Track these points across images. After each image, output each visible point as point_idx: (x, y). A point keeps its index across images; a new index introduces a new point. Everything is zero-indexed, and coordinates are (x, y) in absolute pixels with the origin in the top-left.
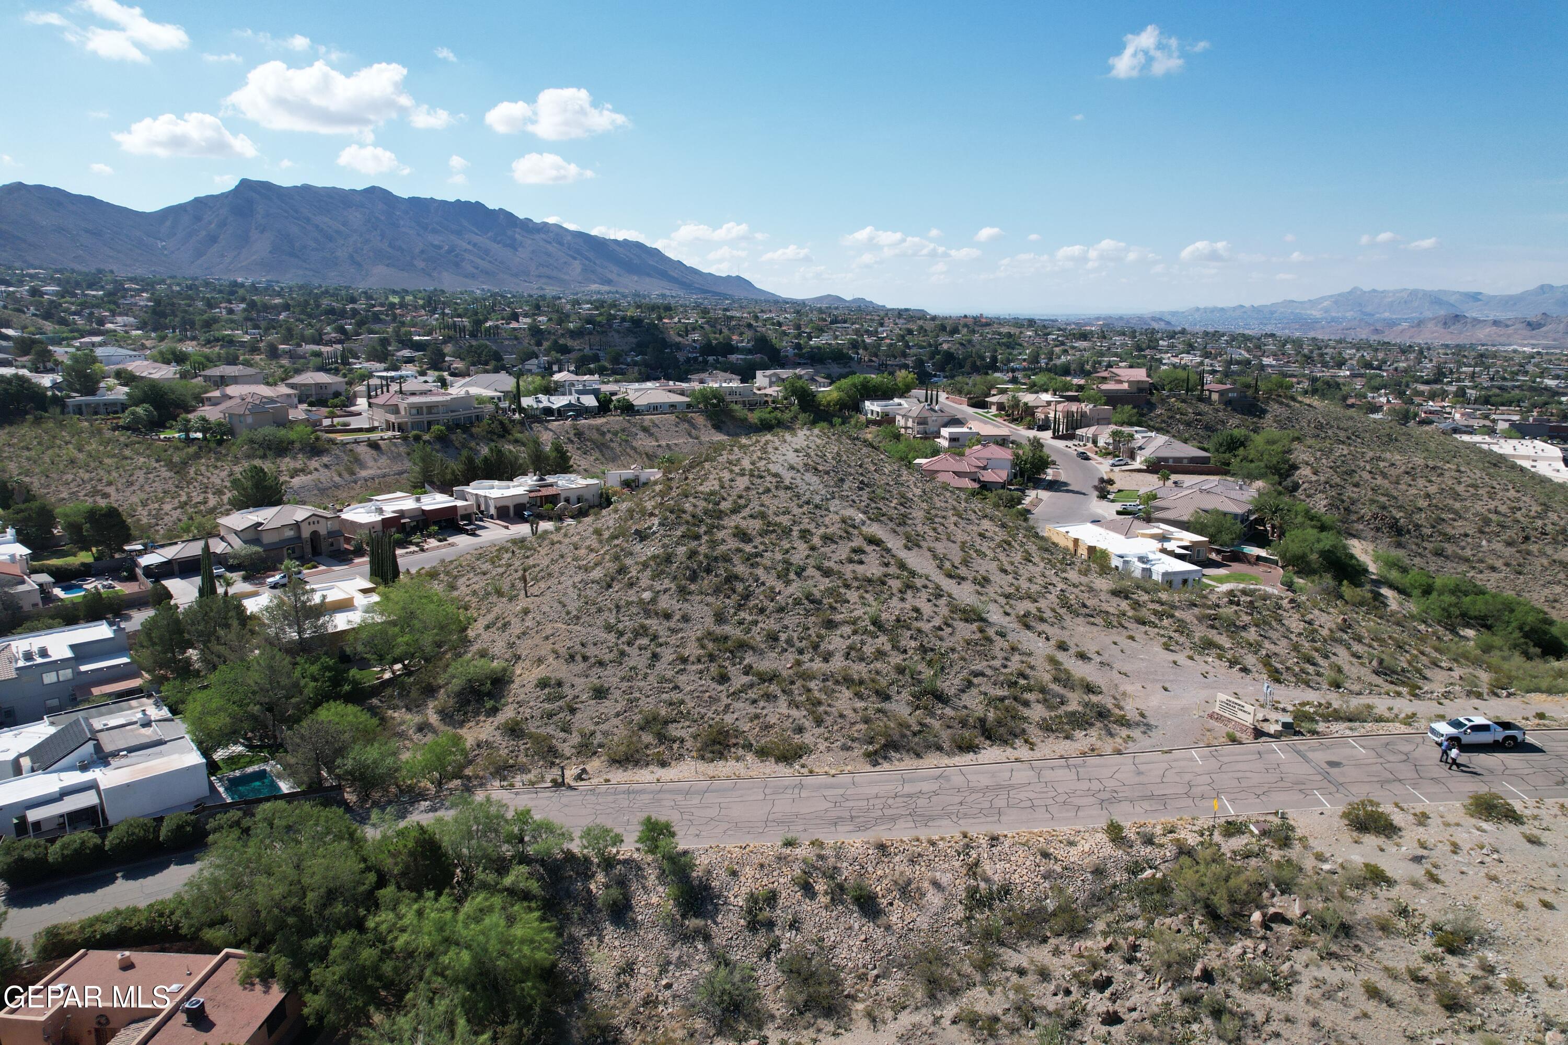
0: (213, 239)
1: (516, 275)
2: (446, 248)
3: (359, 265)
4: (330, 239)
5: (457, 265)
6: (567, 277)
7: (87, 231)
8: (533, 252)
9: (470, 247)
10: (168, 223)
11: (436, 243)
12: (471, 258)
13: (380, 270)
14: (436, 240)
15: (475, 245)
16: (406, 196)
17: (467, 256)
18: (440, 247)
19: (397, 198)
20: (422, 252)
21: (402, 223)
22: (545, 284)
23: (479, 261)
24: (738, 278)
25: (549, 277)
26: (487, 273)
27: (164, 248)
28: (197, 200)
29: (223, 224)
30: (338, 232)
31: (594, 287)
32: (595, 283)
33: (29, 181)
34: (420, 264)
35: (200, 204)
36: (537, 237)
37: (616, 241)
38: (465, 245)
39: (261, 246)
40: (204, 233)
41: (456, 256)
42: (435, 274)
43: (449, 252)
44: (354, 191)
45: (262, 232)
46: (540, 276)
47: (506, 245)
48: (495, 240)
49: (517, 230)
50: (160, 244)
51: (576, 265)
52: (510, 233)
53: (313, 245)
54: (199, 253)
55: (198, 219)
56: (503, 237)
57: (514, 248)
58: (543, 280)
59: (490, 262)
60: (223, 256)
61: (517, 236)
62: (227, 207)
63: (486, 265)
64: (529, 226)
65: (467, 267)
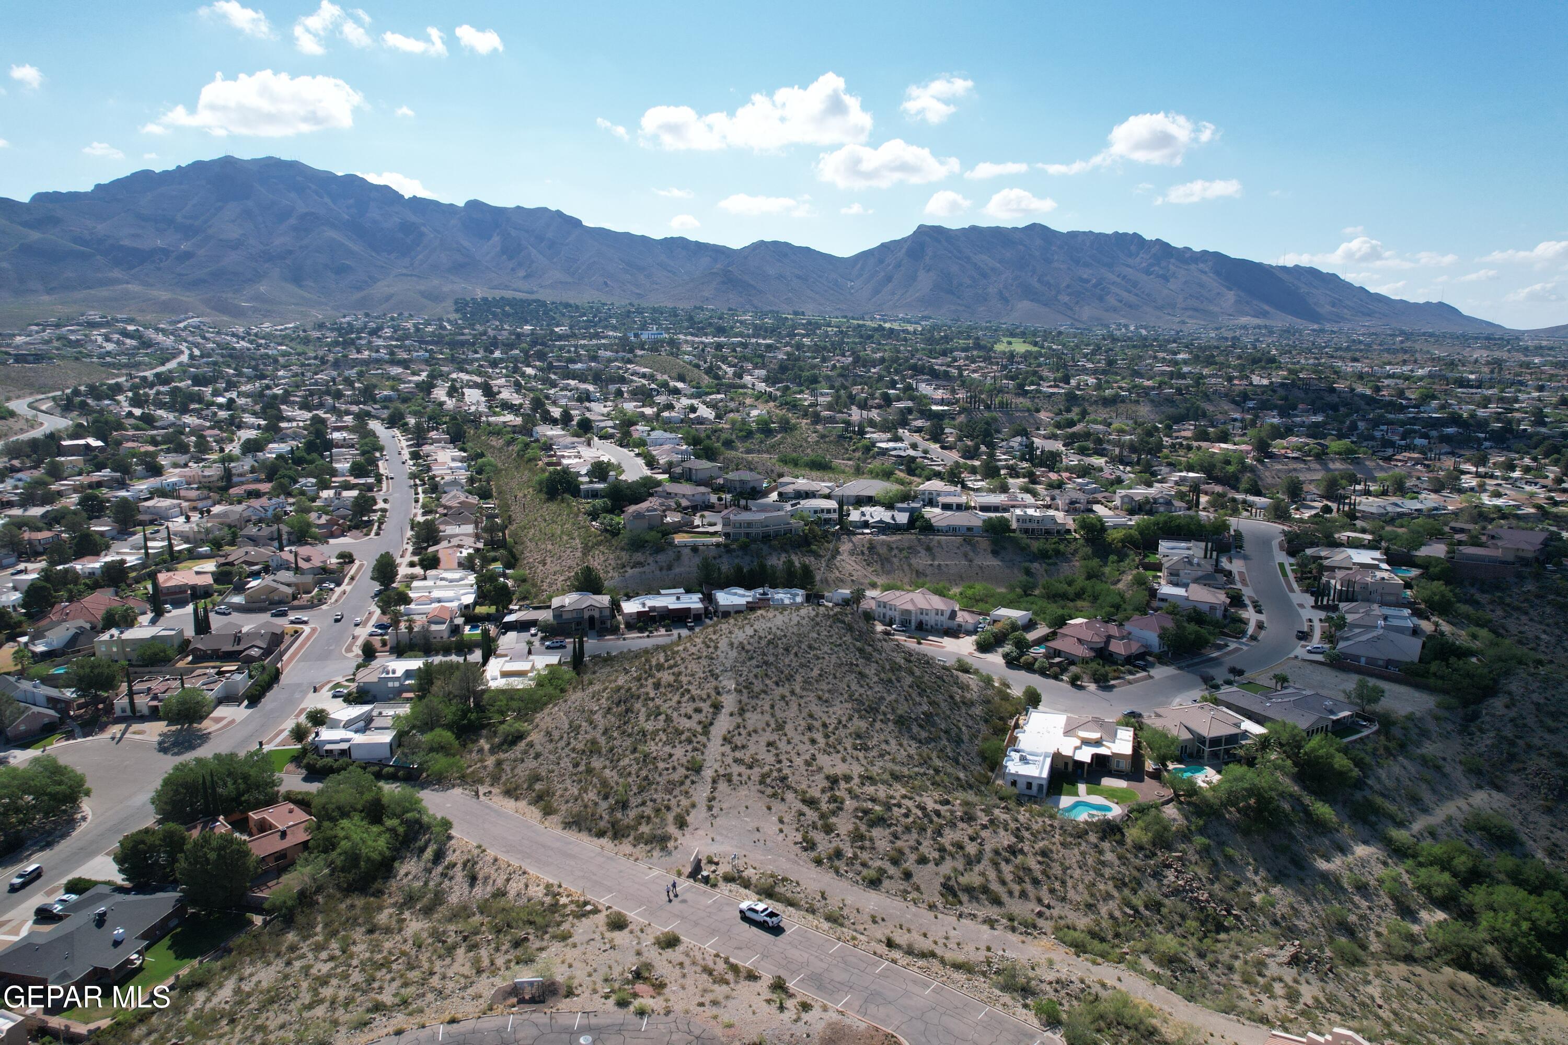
0: (889, 279)
1: (1160, 308)
2: (1094, 281)
3: (1007, 300)
4: (985, 276)
5: (1101, 299)
6: (1216, 310)
7: (799, 277)
8: (1186, 282)
9: (1119, 280)
10: (859, 266)
11: (1085, 276)
12: (1118, 291)
13: (1025, 305)
14: (1086, 273)
15: (1124, 278)
16: (1064, 230)
17: (1114, 289)
18: (1087, 281)
19: (1056, 232)
20: (1068, 286)
21: (1056, 257)
22: (1189, 317)
23: (1125, 294)
24: (1441, 305)
25: (1196, 310)
26: (1130, 306)
27: (852, 287)
28: (883, 245)
29: (899, 265)
30: (993, 269)
31: (1245, 319)
32: (1248, 315)
34: (1065, 298)
35: (885, 248)
36: (1193, 267)
37: (1284, 269)
38: (1114, 278)
39: (925, 282)
40: (883, 274)
41: (1102, 290)
42: (1077, 309)
43: (1095, 286)
44: (1015, 229)
45: (929, 270)
46: (1186, 308)
47: (1158, 276)
48: (1147, 272)
49: (1173, 260)
50: (850, 284)
51: (1230, 296)
52: (1163, 264)
53: (969, 282)
54: (876, 292)
55: (881, 261)
56: (1156, 268)
57: (1166, 278)
58: (1190, 313)
59: (1136, 295)
60: (893, 294)
61: (1171, 267)
62: (904, 251)
63: (1132, 299)
64: (1185, 256)
65: (1111, 300)
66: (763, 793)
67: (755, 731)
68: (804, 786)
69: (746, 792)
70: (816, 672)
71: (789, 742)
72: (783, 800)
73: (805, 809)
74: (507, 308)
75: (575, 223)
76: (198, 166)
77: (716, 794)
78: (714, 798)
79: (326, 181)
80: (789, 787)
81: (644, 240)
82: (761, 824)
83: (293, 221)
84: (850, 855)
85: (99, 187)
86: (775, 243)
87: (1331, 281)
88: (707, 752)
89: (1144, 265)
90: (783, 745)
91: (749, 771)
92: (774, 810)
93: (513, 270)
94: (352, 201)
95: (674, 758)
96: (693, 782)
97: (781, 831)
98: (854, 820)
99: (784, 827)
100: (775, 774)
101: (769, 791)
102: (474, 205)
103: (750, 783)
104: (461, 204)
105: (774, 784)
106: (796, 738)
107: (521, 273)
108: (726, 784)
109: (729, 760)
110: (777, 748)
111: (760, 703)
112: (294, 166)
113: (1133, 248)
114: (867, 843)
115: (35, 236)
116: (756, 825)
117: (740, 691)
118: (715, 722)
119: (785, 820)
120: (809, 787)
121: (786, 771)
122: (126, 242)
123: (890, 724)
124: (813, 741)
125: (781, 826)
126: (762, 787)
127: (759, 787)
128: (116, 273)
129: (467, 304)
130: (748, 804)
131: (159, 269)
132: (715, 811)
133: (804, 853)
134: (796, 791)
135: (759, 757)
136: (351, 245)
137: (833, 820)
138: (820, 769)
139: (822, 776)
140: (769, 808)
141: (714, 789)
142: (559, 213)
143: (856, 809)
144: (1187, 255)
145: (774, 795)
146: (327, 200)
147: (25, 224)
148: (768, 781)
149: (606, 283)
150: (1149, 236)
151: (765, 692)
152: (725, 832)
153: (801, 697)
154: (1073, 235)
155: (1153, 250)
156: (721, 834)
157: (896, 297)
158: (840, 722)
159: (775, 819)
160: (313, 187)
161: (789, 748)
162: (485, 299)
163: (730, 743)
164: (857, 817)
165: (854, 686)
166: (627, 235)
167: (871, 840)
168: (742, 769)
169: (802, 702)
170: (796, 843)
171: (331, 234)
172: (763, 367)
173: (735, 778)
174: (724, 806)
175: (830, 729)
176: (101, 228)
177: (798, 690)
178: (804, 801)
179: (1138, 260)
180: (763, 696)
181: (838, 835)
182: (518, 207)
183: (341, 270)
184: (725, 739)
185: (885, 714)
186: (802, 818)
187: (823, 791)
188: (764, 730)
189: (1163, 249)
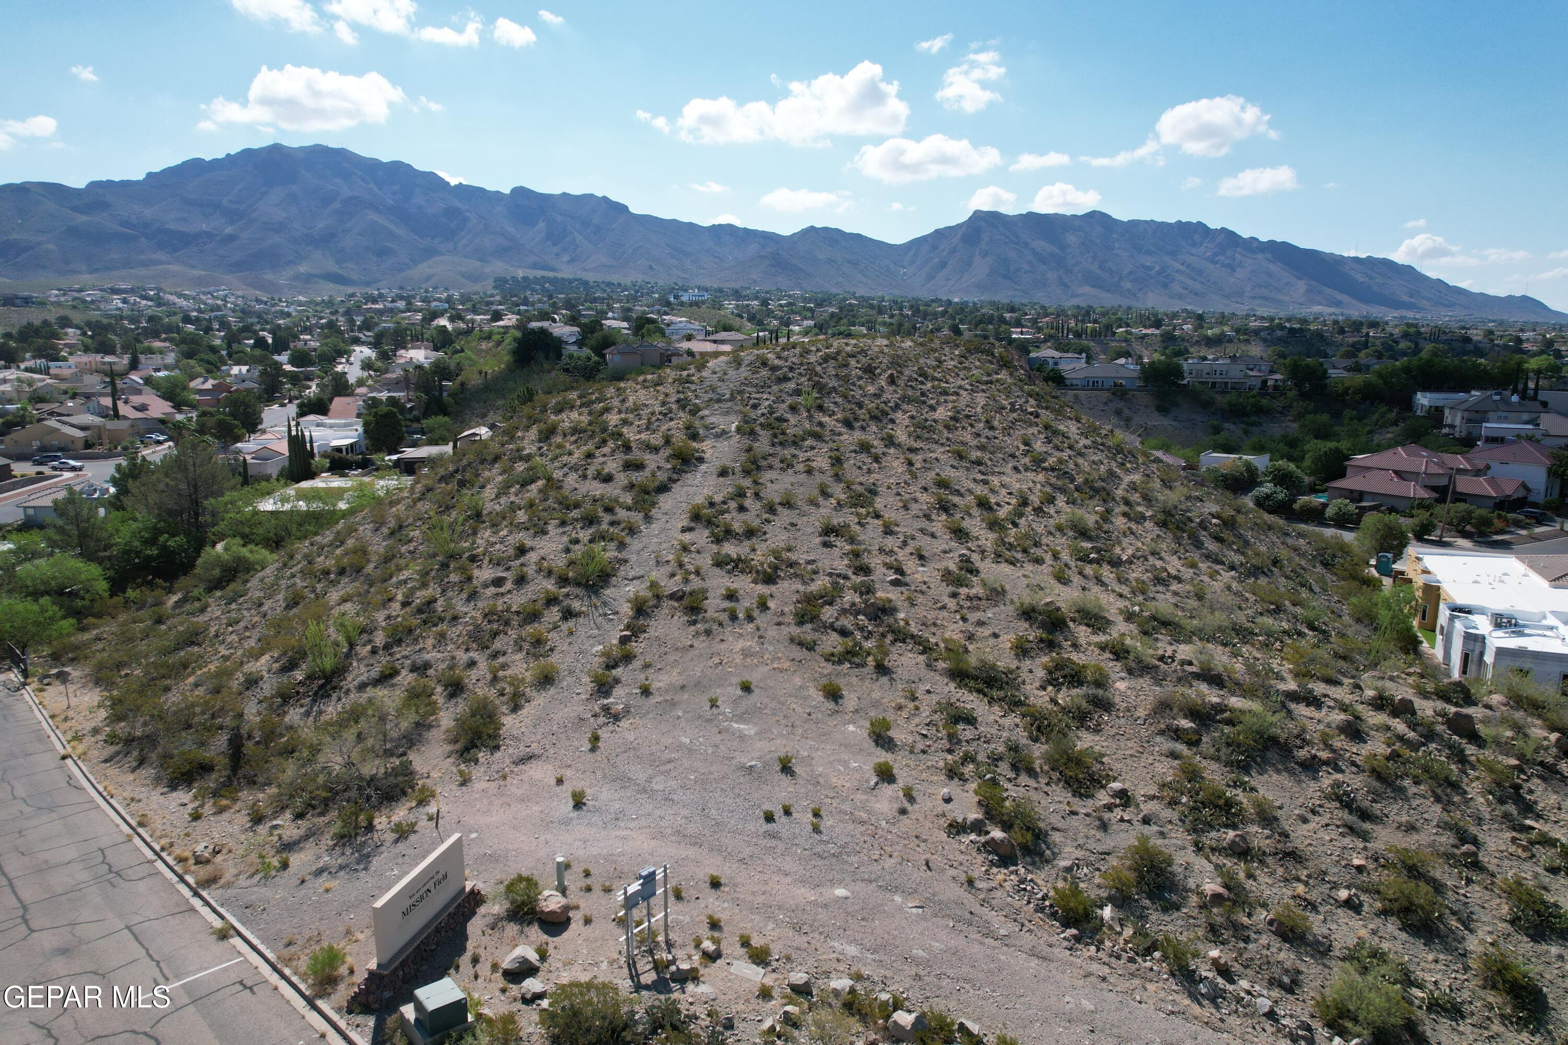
0: (943, 265)
1: (1227, 296)
2: (1158, 269)
3: (1067, 286)
4: (1043, 261)
5: (1165, 286)
6: (1286, 299)
7: (849, 262)
8: (1253, 272)
9: (1182, 268)
10: (912, 253)
11: (1148, 264)
12: (1182, 278)
13: (1086, 291)
14: (1149, 261)
15: (1188, 266)
16: (1125, 218)
17: (1178, 277)
18: (1150, 268)
19: (1116, 221)
20: (1131, 273)
21: (1117, 245)
22: (1258, 305)
23: (1190, 282)
24: (1525, 299)
25: (1265, 298)
26: (1196, 294)
27: (905, 274)
28: (937, 231)
29: (953, 251)
30: (1052, 255)
31: (1317, 309)
32: (1320, 304)
33: (818, 225)
34: (1127, 285)
35: (939, 234)
36: (1259, 256)
37: (1356, 260)
38: (1178, 266)
39: (981, 268)
40: (937, 260)
41: (1167, 277)
42: (1140, 295)
43: (1159, 273)
44: (1074, 217)
45: (984, 257)
46: (1254, 298)
47: (1224, 265)
48: (1212, 261)
49: (1238, 249)
50: (902, 271)
51: (1301, 286)
52: (1229, 253)
53: (1027, 268)
54: (930, 277)
55: (935, 248)
56: (1221, 257)
57: (1231, 268)
58: (1258, 302)
59: (1202, 283)
60: (948, 279)
61: (1237, 256)
62: (959, 236)
63: (1197, 286)
64: (1252, 245)
65: (1176, 288)
66: (810, 647)
67: (788, 504)
68: (953, 631)
69: (750, 643)
70: (942, 413)
71: (888, 531)
72: (882, 669)
73: (971, 701)
74: (547, 285)
75: (621, 209)
76: (247, 153)
77: (636, 647)
78: (628, 658)
79: (373, 166)
80: (901, 636)
81: (691, 226)
82: (799, 748)
83: (336, 205)
84: (1212, 886)
85: (150, 175)
86: (826, 229)
87: (1407, 272)
88: (635, 544)
89: (1208, 254)
90: (871, 534)
91: (762, 589)
92: (850, 700)
93: (557, 254)
94: (396, 188)
95: (532, 557)
96: (568, 614)
97: (886, 775)
98: (1167, 745)
99: (898, 762)
100: (850, 597)
101: (832, 642)
102: (520, 193)
103: (762, 620)
104: (507, 190)
105: (847, 622)
106: (908, 525)
107: (566, 258)
108: (680, 619)
109: (705, 561)
110: (852, 540)
111: (802, 456)
112: (341, 154)
113: (1197, 237)
114: (1258, 836)
115: (82, 219)
116: (780, 747)
117: (752, 433)
118: (676, 488)
119: (898, 735)
120: (971, 637)
121: (884, 593)
122: (172, 226)
123: (1148, 524)
124: (959, 534)
125: (883, 756)
126: (807, 632)
127: (795, 630)
128: (160, 256)
129: (506, 281)
130: (754, 677)
131: (202, 251)
132: (618, 699)
133: (1000, 874)
134: (926, 649)
135: (800, 557)
136: (392, 227)
137: (1085, 741)
138: (997, 594)
139: (1007, 610)
140: (833, 694)
141: (635, 631)
142: (605, 199)
143: (1163, 707)
144: (1255, 245)
145: (850, 656)
146: (372, 186)
147: (74, 209)
148: (828, 614)
149: (651, 267)
150: (1213, 224)
151: (817, 436)
152: (639, 773)
153: (911, 450)
154: (1134, 224)
155: (1219, 239)
156: (623, 780)
157: (951, 283)
158: (1025, 503)
159: (857, 731)
160: (359, 173)
161: (890, 542)
162: (525, 279)
163: (709, 523)
164: (1176, 734)
165: (1039, 446)
166: (674, 222)
167: (1267, 819)
168: (743, 584)
169: (918, 459)
170: (957, 828)
171: (372, 216)
172: (812, 318)
173: (714, 604)
174: (659, 682)
175: (1002, 513)
176: (148, 213)
177: (901, 436)
178: (960, 675)
179: (1202, 249)
180: (810, 442)
181: (1124, 798)
182: (564, 194)
183: (383, 253)
184: (696, 517)
185: (1127, 503)
186: (965, 732)
187: (1022, 650)
188: (813, 503)
189: (1229, 237)
